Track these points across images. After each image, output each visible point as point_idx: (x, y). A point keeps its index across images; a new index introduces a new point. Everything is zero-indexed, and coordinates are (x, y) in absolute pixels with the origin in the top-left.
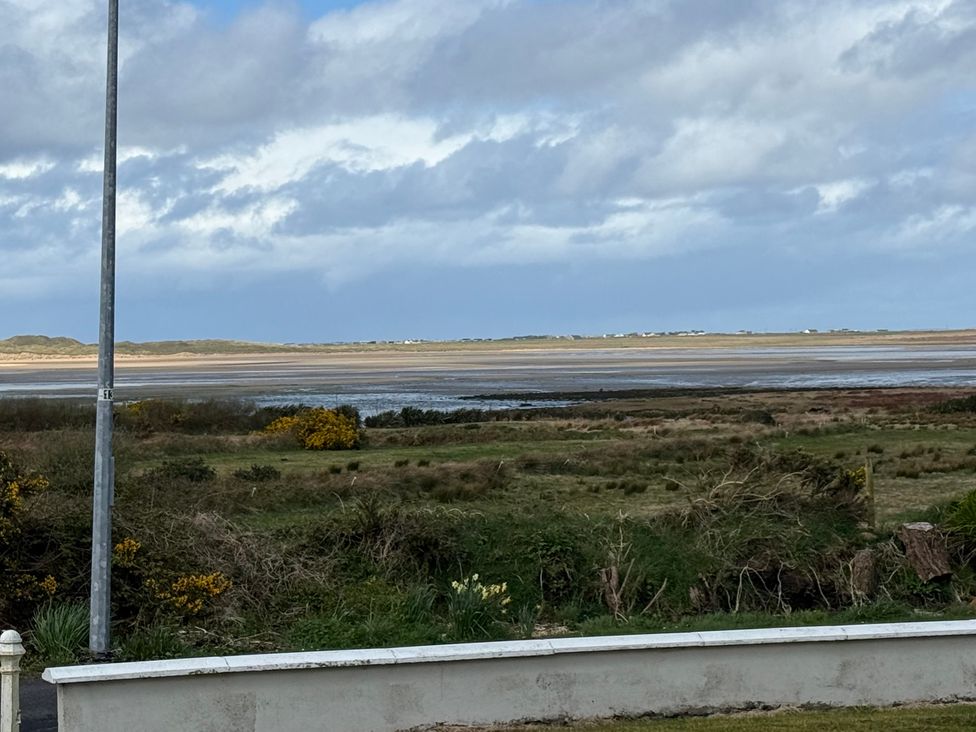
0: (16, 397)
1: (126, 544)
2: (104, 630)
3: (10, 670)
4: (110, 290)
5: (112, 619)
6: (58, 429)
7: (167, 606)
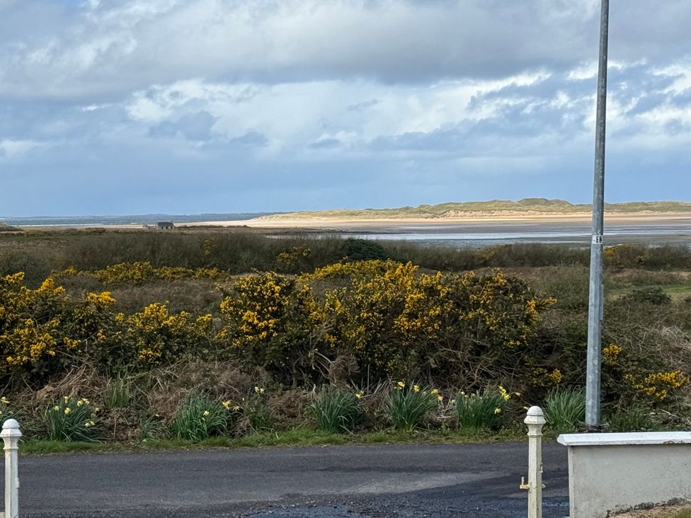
0: (525, 242)
1: (611, 348)
2: (596, 410)
3: (535, 435)
4: (601, 164)
5: (601, 402)
6: (555, 265)
7: (641, 394)
